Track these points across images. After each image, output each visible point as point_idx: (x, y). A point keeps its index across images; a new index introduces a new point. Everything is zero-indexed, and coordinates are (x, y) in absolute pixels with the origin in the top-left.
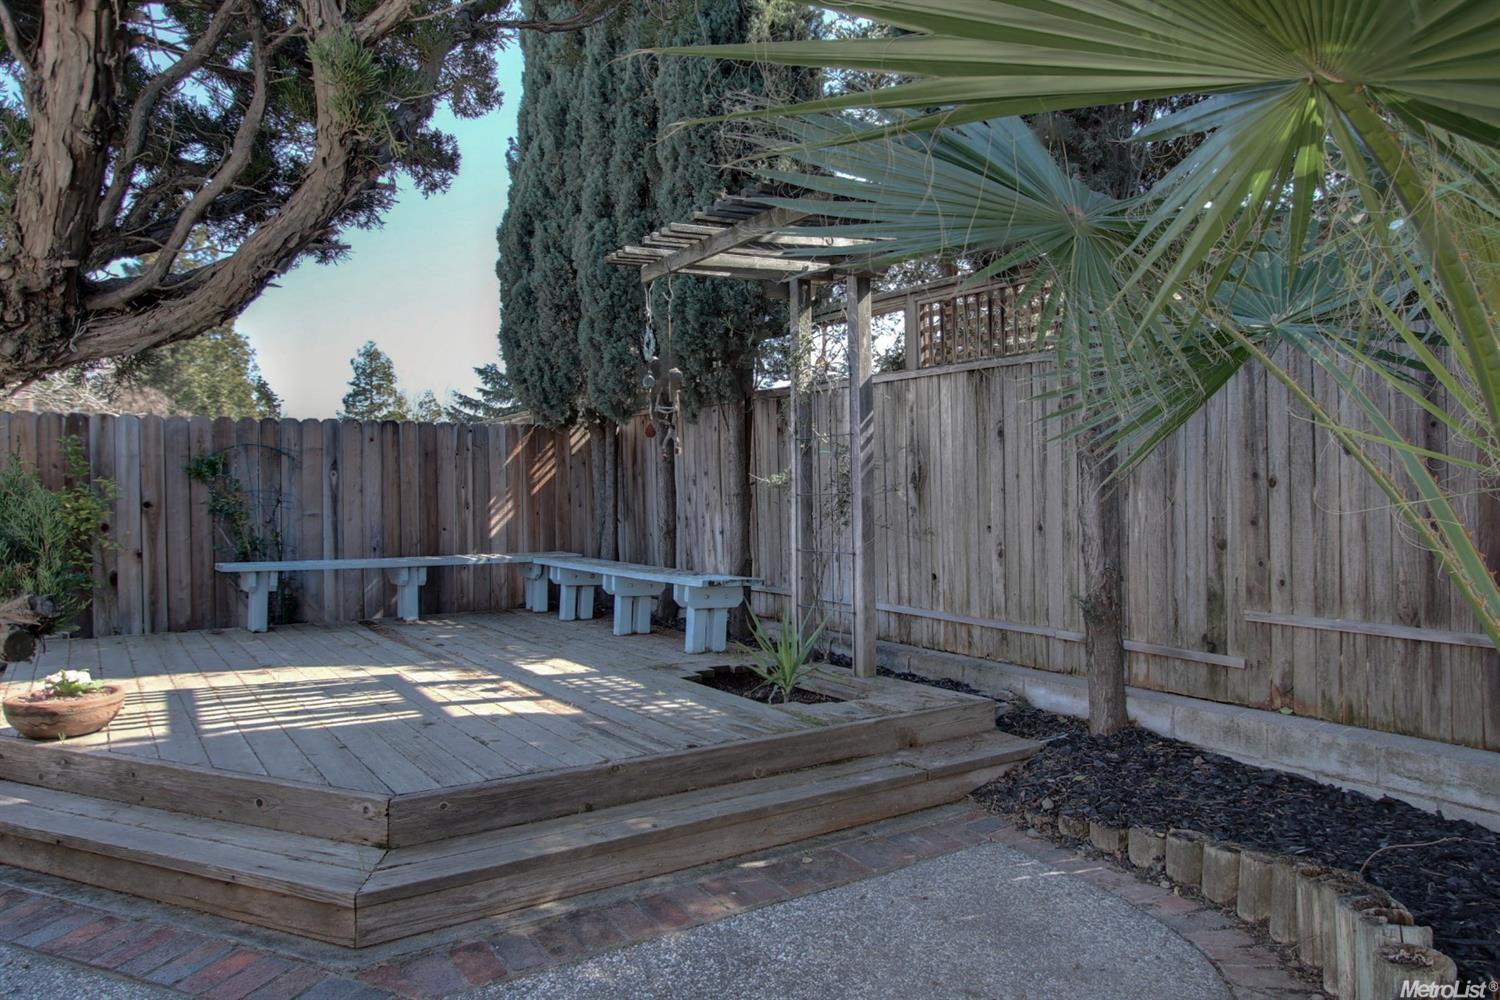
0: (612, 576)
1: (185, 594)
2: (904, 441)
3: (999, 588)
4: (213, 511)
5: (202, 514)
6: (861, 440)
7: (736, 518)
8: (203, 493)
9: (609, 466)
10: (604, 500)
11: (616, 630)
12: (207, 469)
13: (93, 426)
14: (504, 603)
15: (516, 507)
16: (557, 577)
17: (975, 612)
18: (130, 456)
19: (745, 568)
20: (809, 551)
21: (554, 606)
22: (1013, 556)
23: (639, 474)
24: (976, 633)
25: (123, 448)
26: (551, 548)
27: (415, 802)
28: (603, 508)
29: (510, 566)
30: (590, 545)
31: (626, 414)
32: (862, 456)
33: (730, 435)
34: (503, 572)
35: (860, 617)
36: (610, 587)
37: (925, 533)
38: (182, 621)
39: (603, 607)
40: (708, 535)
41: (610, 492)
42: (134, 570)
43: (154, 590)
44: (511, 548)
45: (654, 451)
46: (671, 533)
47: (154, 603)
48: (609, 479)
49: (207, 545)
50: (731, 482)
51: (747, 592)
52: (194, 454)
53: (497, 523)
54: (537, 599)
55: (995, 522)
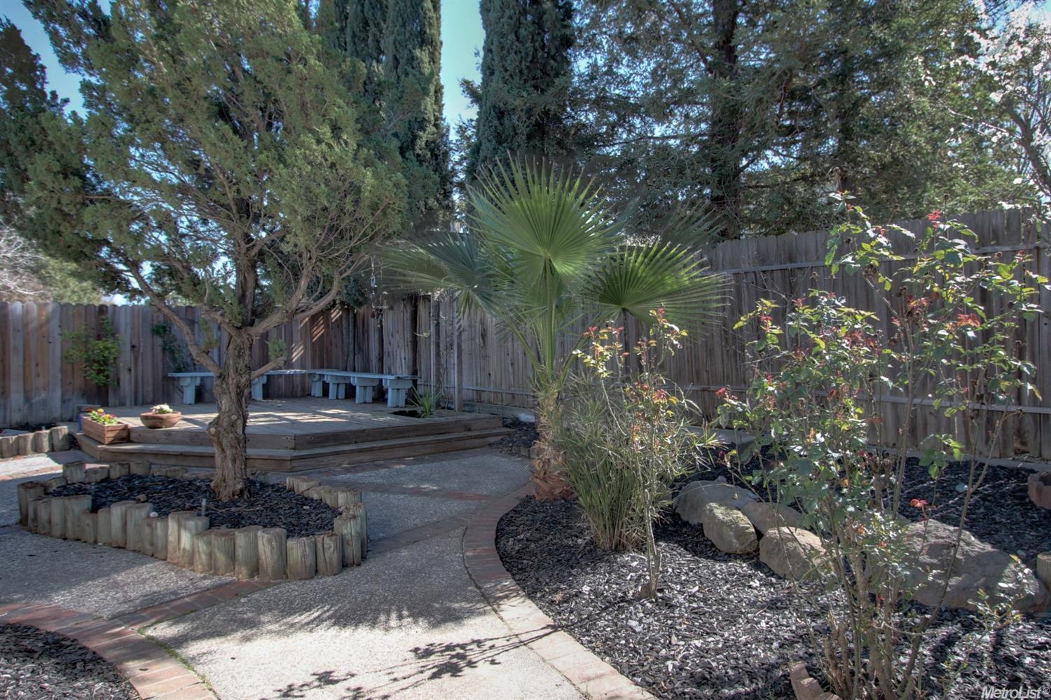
0: (355, 378)
1: (150, 389)
2: (478, 320)
3: (511, 377)
4: (164, 349)
5: (159, 350)
6: (456, 320)
7: (411, 351)
8: (159, 341)
9: (351, 327)
10: (348, 344)
11: (357, 401)
12: (161, 330)
13: (110, 310)
14: (299, 394)
15: (305, 348)
16: (328, 380)
17: (504, 387)
18: (126, 324)
19: (415, 372)
20: (438, 364)
21: (326, 393)
22: (516, 366)
23: (366, 331)
24: (504, 395)
25: (123, 321)
26: (322, 367)
27: (302, 436)
28: (348, 348)
29: (303, 375)
30: (341, 365)
31: (360, 304)
32: (457, 326)
33: (408, 315)
34: (299, 378)
35: (456, 389)
36: (354, 382)
37: (485, 357)
38: (149, 401)
39: (350, 393)
40: (398, 361)
41: (352, 340)
42: (127, 376)
43: (136, 387)
44: (303, 367)
45: (373, 324)
46: (381, 359)
47: (136, 392)
48: (351, 335)
49: (160, 366)
50: (408, 336)
51: (415, 382)
52: (155, 322)
53: (296, 355)
54: (317, 390)
55: (510, 352)
